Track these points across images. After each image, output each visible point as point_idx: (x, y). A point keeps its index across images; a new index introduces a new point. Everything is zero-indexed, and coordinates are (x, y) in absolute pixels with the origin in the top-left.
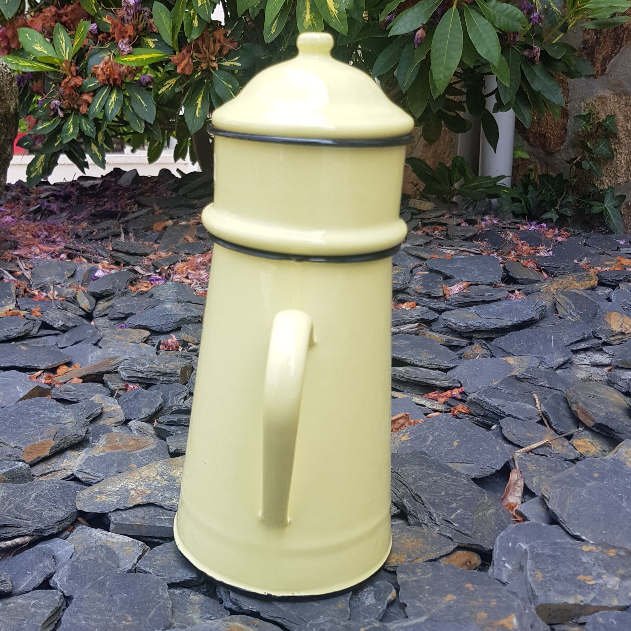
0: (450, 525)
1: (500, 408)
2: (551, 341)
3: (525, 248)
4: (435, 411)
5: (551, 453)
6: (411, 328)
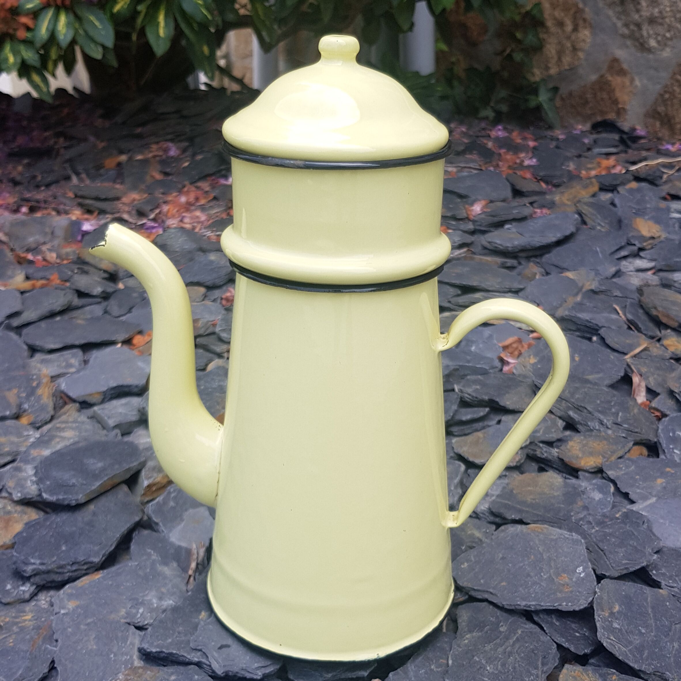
0: (620, 427)
1: (592, 321)
2: (597, 252)
3: (508, 157)
4: (532, 331)
5: (651, 356)
6: (460, 254)
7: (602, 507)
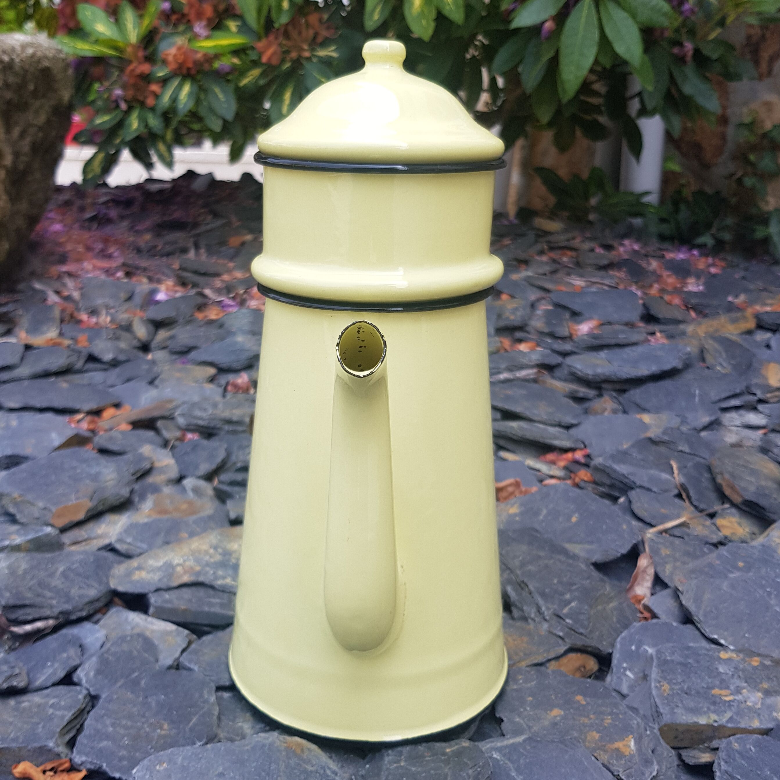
0: (562, 621)
1: (630, 477)
2: (694, 396)
3: (670, 280)
4: (552, 477)
5: (689, 535)
6: (529, 375)
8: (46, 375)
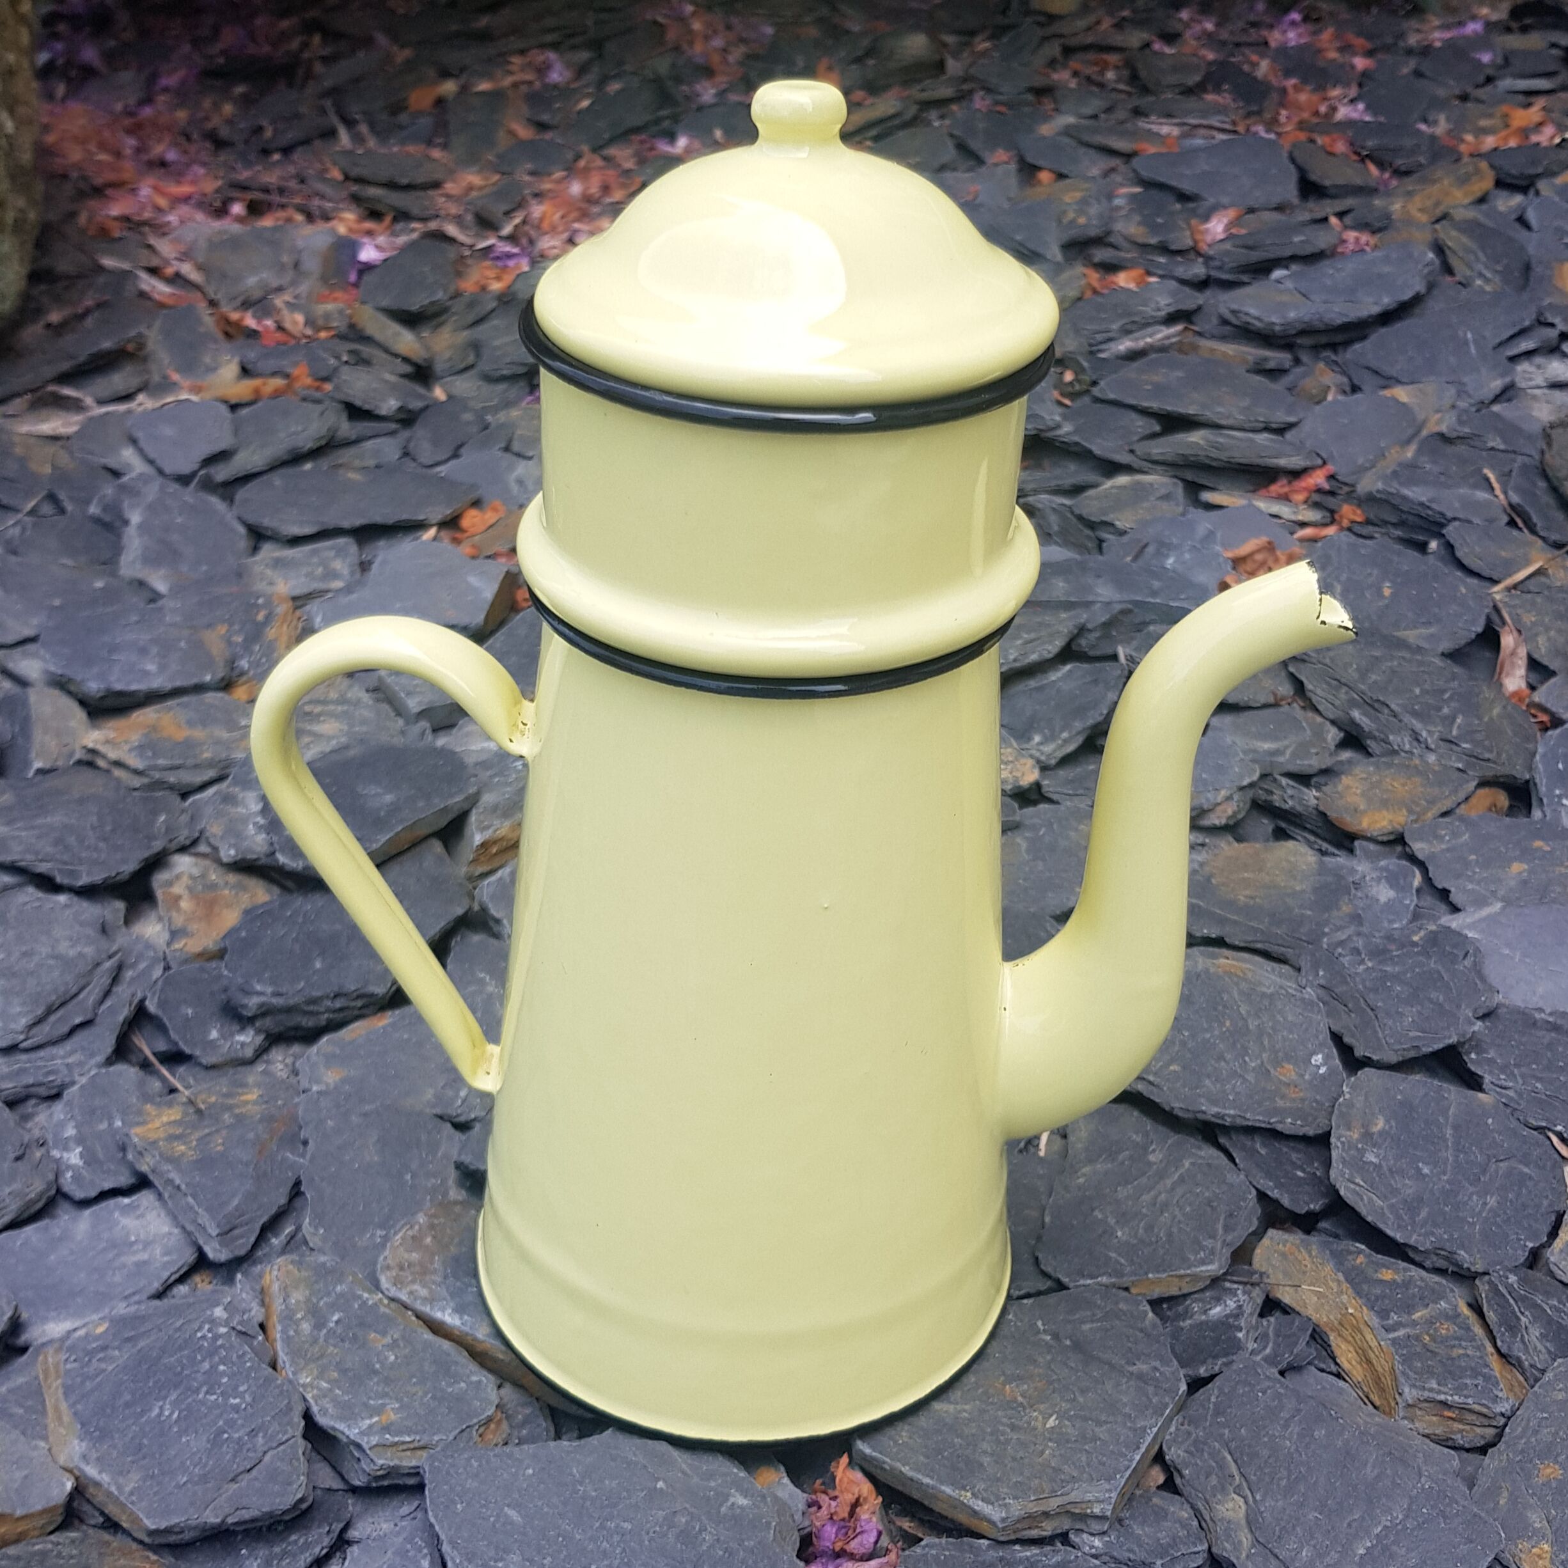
0: (1455, 748)
1: (1434, 506)
2: (1466, 343)
3: (1303, 97)
4: (1303, 525)
5: (1549, 588)
6: (1168, 337)
7: (1391, 917)
8: (296, 458)
